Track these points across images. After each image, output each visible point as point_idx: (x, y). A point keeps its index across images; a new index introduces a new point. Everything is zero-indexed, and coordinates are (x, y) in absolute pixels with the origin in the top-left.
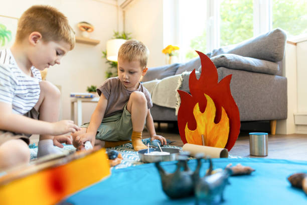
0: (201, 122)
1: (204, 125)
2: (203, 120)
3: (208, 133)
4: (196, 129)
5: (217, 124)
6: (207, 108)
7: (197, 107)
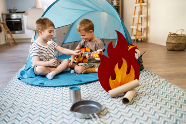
0: (119, 74)
1: (121, 76)
2: (120, 73)
3: (123, 80)
4: (116, 79)
5: (128, 75)
6: (122, 66)
7: (117, 66)
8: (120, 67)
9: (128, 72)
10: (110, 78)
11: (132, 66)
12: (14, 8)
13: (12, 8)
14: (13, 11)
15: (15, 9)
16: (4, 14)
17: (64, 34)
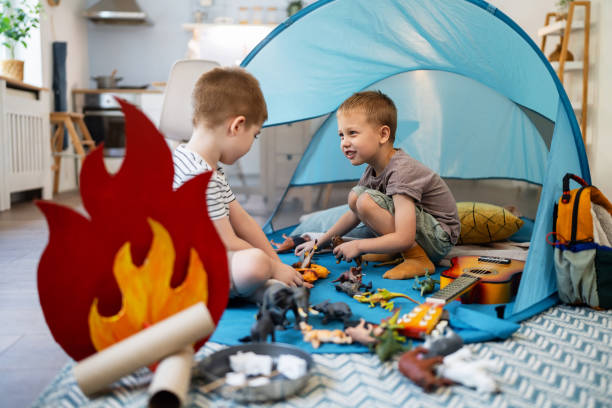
0: (135, 291)
1: (144, 298)
2: (139, 286)
3: (156, 315)
4: (122, 313)
5: (179, 289)
6: (152, 254)
7: (125, 253)
8: (139, 259)
9: (179, 278)
10: (94, 310)
11: (194, 255)
12: (114, 73)
13: (106, 72)
14: (108, 83)
15: (117, 76)
16: (79, 92)
17: (289, 157)
